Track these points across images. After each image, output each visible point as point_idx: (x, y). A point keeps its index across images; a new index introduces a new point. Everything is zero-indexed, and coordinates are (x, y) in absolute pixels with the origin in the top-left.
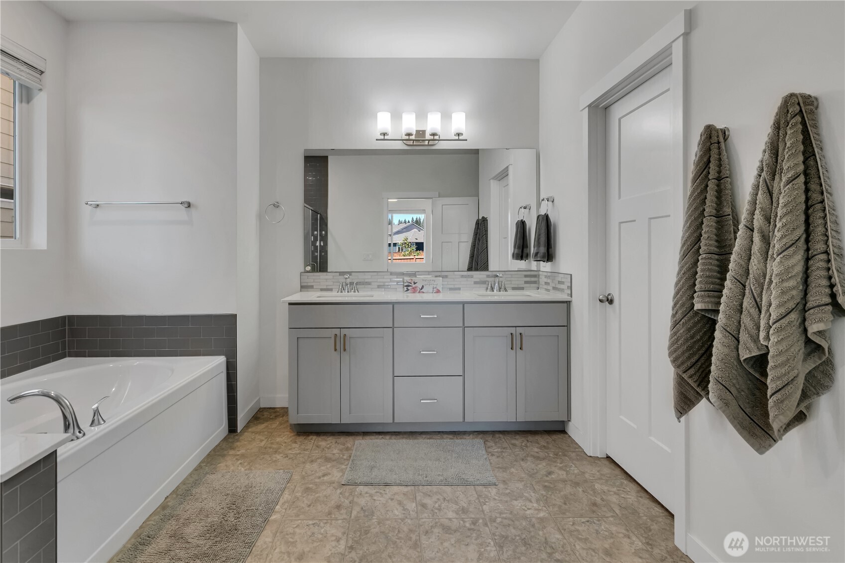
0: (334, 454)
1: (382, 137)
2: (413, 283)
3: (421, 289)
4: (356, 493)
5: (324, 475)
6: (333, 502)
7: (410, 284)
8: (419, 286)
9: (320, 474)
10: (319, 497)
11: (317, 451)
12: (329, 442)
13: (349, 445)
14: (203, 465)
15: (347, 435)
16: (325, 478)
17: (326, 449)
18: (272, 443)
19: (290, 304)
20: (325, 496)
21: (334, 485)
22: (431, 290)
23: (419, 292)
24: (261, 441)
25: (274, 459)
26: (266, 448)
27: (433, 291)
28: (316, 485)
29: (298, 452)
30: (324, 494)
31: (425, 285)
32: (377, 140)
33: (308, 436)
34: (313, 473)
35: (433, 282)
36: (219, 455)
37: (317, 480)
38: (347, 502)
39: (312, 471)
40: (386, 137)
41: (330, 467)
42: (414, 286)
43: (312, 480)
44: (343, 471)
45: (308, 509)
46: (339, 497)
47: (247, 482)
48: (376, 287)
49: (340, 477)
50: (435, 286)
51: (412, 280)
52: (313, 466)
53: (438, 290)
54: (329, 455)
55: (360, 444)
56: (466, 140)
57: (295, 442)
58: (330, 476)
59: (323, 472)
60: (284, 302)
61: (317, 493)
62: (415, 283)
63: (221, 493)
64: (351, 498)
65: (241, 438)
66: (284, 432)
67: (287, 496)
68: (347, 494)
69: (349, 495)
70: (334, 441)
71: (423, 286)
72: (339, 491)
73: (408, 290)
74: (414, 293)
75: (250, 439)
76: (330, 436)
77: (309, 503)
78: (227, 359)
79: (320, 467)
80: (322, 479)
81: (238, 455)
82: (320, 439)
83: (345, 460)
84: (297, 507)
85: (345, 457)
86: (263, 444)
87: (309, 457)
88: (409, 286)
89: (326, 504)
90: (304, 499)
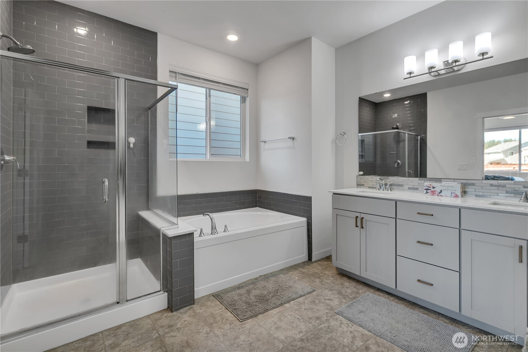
0: (346, 292)
1: (409, 76)
2: (432, 188)
3: (440, 193)
4: (335, 317)
5: (329, 300)
6: (318, 314)
7: (429, 188)
8: (438, 190)
9: (328, 298)
10: (315, 308)
11: (339, 286)
12: (351, 285)
13: (361, 291)
14: (285, 269)
15: (366, 286)
16: (328, 301)
17: (345, 288)
18: (322, 273)
19: (334, 194)
20: (318, 310)
21: (328, 307)
22: (450, 195)
23: (438, 195)
24: (318, 269)
25: (315, 280)
26: (316, 274)
27: (451, 195)
28: (320, 302)
29: (329, 282)
30: (319, 308)
31: (444, 190)
32: (404, 79)
33: (344, 277)
34: (325, 296)
35: (451, 188)
36: (294, 268)
37: (323, 300)
38: (325, 318)
39: (325, 295)
40: (412, 75)
41: (336, 297)
42: (433, 190)
43: (320, 299)
44: (341, 303)
45: (304, 310)
46: (324, 314)
47: (292, 284)
48: (407, 188)
49: (336, 305)
50: (453, 192)
51: (431, 185)
52: (329, 292)
53: (456, 195)
54: (343, 292)
55: (368, 295)
56: (492, 57)
57: (333, 277)
58: (331, 302)
59: (330, 298)
60: (330, 192)
61: (316, 306)
62: (433, 188)
63: (278, 284)
64: (329, 318)
65: (311, 265)
66: (333, 270)
67: (301, 299)
68: (329, 315)
69: (330, 316)
70: (354, 285)
71: (441, 191)
72: (327, 311)
73: (427, 193)
74: (433, 195)
75: (314, 267)
76: (356, 282)
77: (307, 308)
78: (307, 220)
79: (331, 295)
80: (326, 301)
81: (302, 271)
82: (348, 281)
83: (349, 298)
84: (300, 307)
85: (351, 296)
86: (317, 271)
87: (332, 287)
88: (428, 189)
89: (314, 313)
90: (307, 305)
